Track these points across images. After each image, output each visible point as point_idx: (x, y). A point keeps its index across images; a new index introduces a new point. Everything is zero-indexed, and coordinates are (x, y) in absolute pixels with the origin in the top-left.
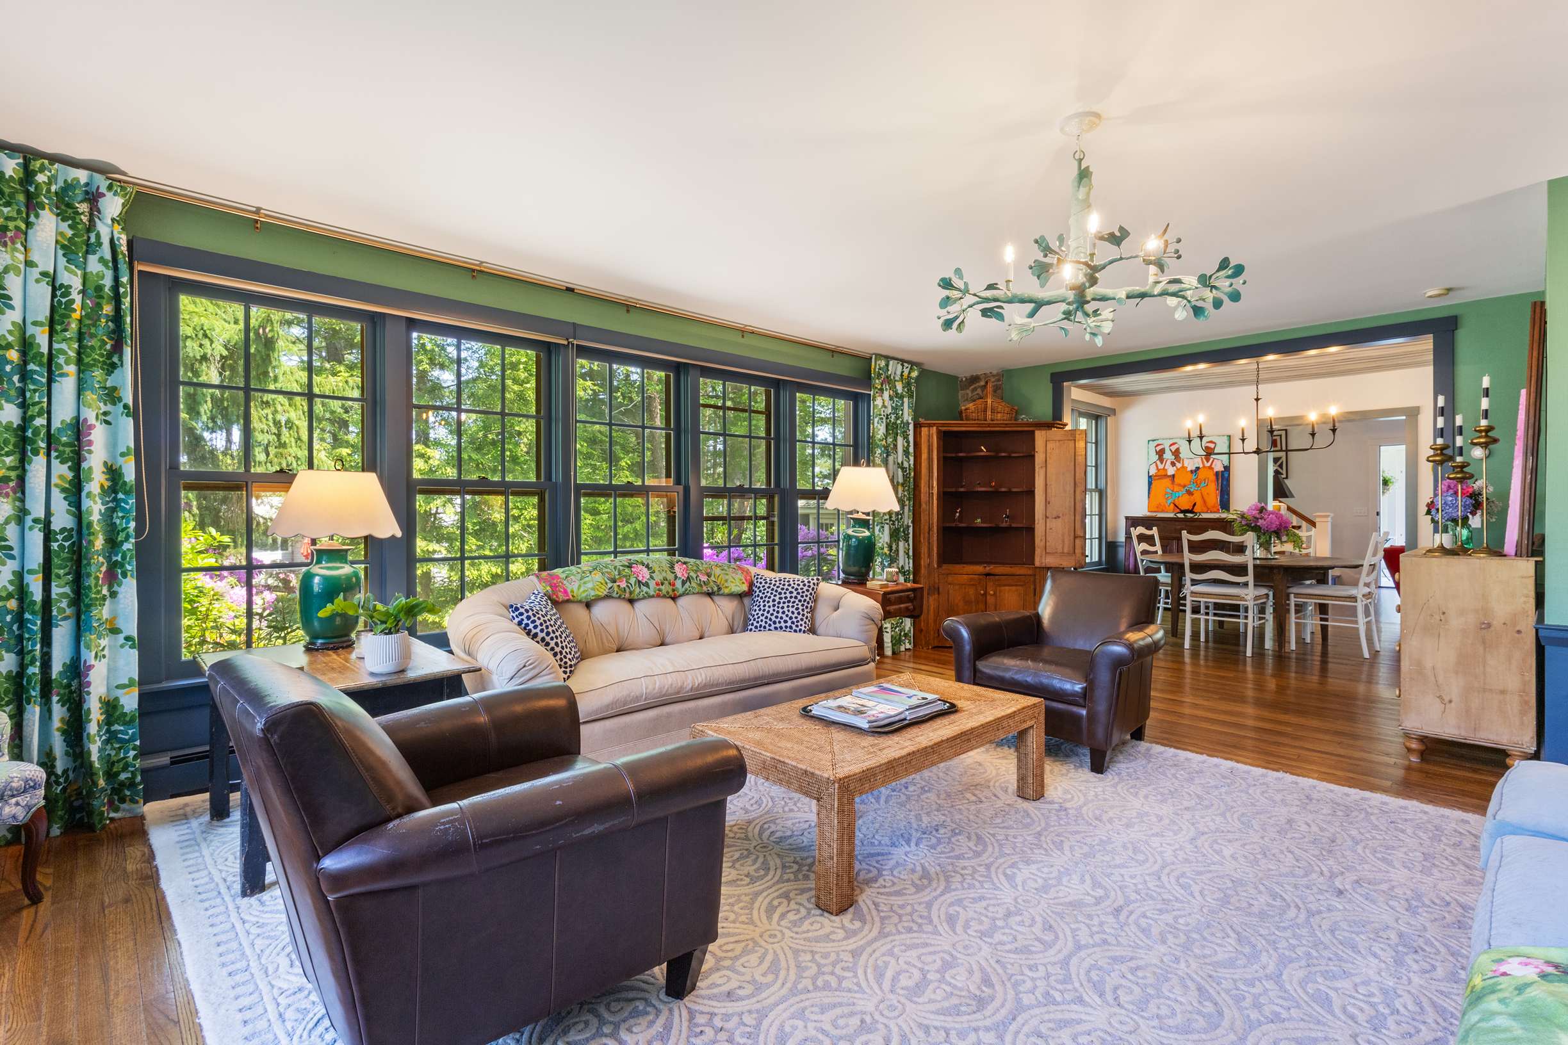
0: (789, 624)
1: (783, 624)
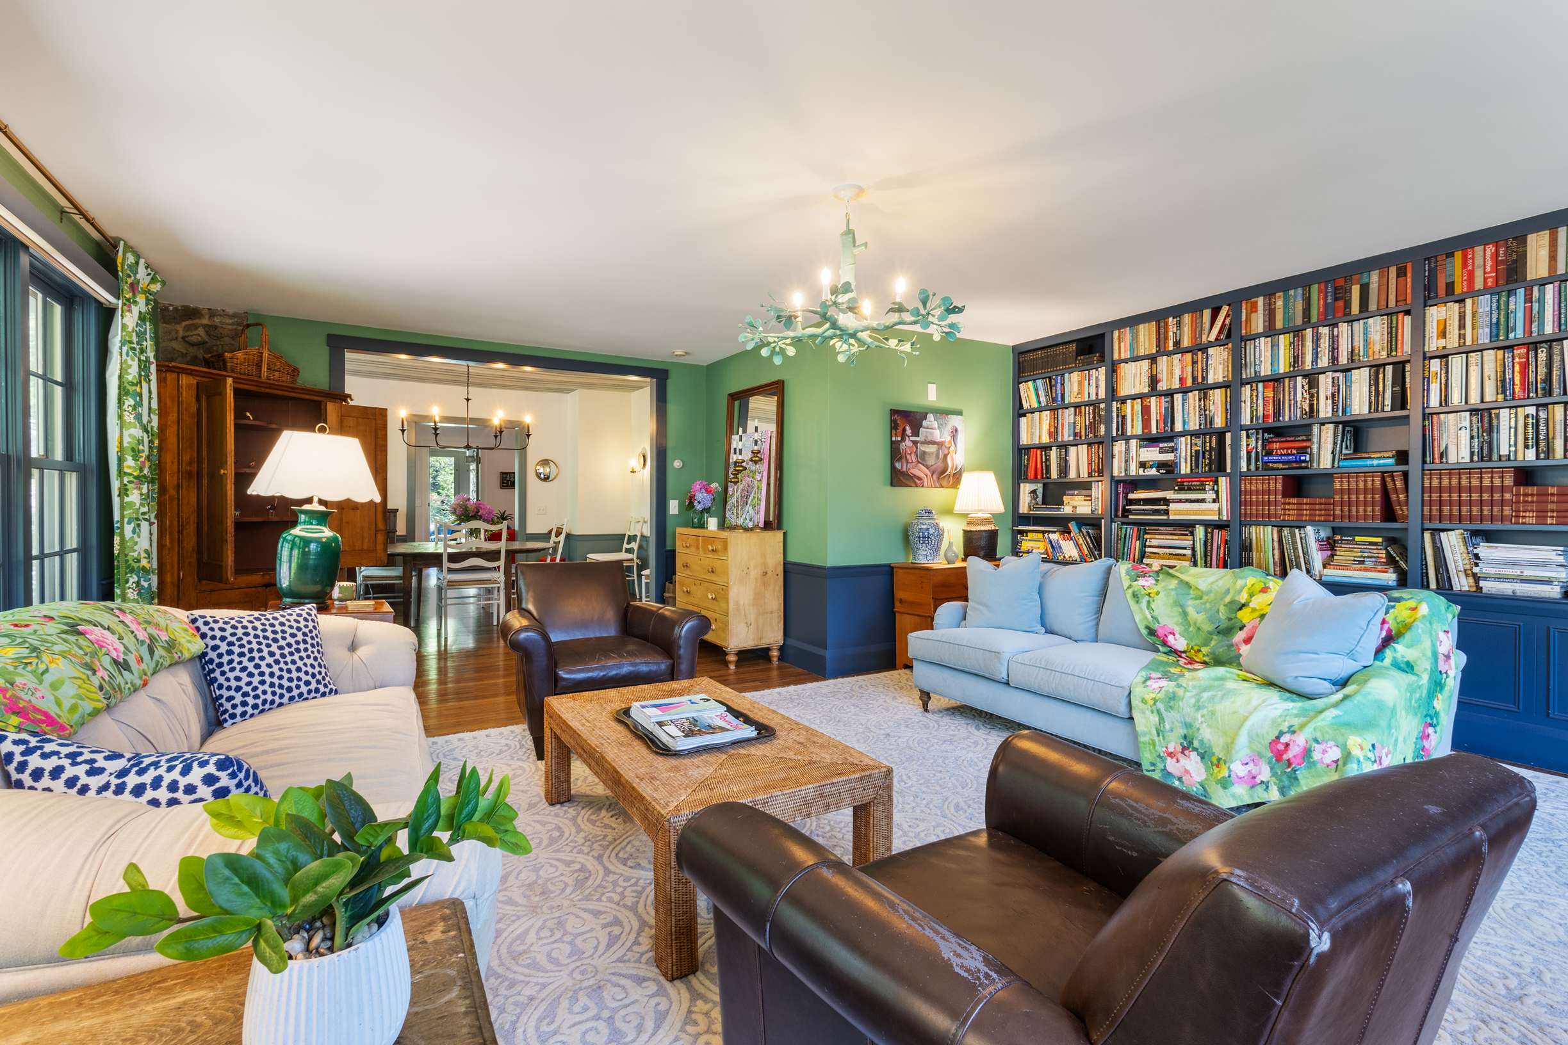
0: (313, 686)
1: (304, 689)
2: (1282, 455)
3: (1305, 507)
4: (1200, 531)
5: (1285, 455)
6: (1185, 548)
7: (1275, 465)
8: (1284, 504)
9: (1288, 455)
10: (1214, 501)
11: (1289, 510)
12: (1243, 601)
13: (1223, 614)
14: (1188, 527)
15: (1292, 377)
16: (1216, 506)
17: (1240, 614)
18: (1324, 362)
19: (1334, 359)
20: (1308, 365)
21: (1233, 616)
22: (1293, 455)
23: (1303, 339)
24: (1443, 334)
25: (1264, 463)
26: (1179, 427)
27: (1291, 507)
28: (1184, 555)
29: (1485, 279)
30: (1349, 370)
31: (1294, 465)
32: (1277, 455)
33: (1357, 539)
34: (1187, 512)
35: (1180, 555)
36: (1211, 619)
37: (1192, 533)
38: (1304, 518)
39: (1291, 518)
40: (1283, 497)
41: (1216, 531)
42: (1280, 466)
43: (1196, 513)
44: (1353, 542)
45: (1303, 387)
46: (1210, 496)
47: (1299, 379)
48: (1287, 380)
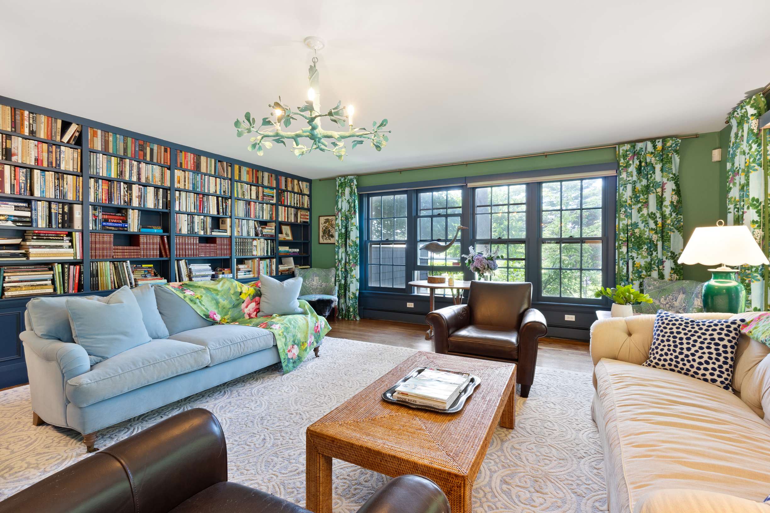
2: (114, 223)
3: (126, 251)
4: (58, 268)
5: (115, 223)
6: (46, 280)
7: (110, 228)
8: (115, 249)
9: (117, 223)
10: (70, 247)
11: (117, 252)
12: (240, 291)
13: (234, 298)
14: (48, 265)
15: (119, 182)
16: (71, 250)
17: (241, 296)
18: (134, 179)
19: (139, 179)
20: (127, 178)
21: (238, 298)
22: (120, 223)
23: (125, 163)
24: (179, 182)
25: (103, 226)
26: (37, 194)
27: (118, 251)
28: (46, 285)
29: (191, 166)
30: (146, 186)
31: (121, 229)
32: (111, 222)
33: (143, 266)
34: (48, 255)
35: (42, 285)
36: (230, 303)
37: (51, 269)
38: (126, 257)
39: (119, 257)
40: (114, 245)
41: (72, 267)
42: (113, 228)
43: (55, 255)
44: (142, 268)
45: (124, 188)
46: (67, 243)
47: (122, 184)
48: (115, 183)
